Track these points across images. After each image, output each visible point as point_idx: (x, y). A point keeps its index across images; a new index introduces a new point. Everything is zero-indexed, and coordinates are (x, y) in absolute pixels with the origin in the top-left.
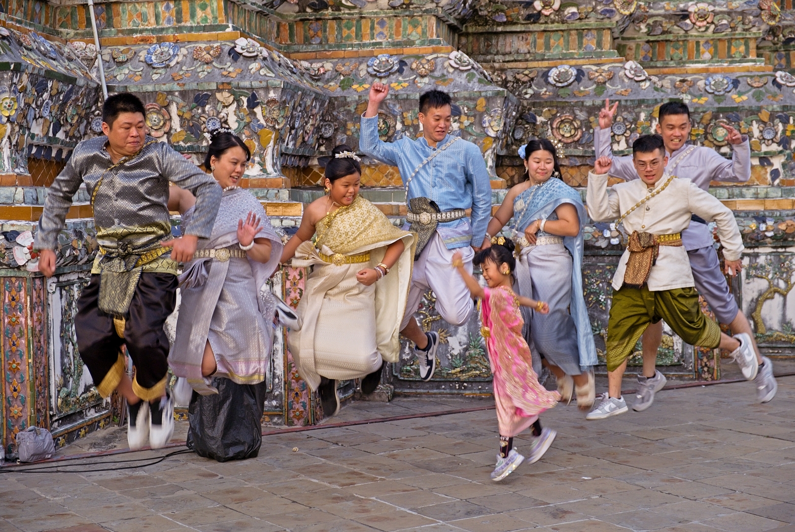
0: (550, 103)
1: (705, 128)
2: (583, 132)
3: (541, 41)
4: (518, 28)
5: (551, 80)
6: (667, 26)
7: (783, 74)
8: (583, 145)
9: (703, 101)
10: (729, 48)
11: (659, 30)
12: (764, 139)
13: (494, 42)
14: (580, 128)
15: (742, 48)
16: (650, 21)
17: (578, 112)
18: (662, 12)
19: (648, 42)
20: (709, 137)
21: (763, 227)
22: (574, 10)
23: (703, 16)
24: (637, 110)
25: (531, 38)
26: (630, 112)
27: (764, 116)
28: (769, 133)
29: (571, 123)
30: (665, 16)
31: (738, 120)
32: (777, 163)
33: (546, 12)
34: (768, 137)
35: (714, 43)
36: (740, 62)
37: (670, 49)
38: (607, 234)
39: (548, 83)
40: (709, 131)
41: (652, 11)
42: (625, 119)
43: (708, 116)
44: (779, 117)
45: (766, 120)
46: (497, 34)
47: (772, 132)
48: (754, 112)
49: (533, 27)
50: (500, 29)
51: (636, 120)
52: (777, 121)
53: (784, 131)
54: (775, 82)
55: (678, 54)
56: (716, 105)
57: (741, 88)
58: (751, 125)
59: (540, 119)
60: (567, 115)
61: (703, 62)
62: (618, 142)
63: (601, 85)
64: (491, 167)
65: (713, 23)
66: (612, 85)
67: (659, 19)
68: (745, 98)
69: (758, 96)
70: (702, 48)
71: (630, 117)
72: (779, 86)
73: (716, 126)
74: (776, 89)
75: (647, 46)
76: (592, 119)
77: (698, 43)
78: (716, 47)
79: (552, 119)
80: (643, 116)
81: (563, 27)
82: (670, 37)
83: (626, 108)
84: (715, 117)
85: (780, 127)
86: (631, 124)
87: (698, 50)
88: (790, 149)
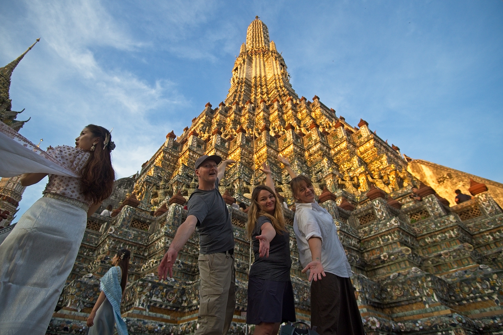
0: (390, 284)
1: (460, 288)
2: (403, 292)
3: (389, 268)
4: (381, 266)
5: (391, 278)
6: (437, 260)
7: (482, 265)
8: (405, 296)
9: (455, 279)
10: (462, 263)
11: (435, 262)
12: (484, 288)
13: (376, 272)
14: (402, 290)
15: (466, 261)
16: (431, 259)
17: (399, 285)
18: (433, 256)
19: (434, 266)
20: (463, 291)
21: (496, 321)
22: (393, 257)
23: (446, 254)
24: (417, 280)
25: (386, 268)
26: (415, 282)
27: (479, 280)
28: (484, 286)
29: (398, 289)
30: (434, 257)
31: (470, 283)
32: (495, 297)
33: (385, 259)
34: (485, 287)
35: (456, 262)
36: (467, 265)
37: (442, 267)
38: (418, 325)
39: (390, 279)
40: (462, 289)
41: (430, 257)
42: (414, 284)
43: (458, 284)
44: (485, 279)
45: (480, 281)
46: (376, 269)
47: (485, 285)
48: (474, 279)
49: (385, 265)
50: (376, 267)
51: (418, 284)
52: (485, 281)
53: (490, 284)
54: (480, 268)
55: (446, 268)
56: (460, 279)
57: (468, 273)
58: (476, 284)
59: (389, 290)
60: (396, 287)
61: (455, 268)
62: (416, 293)
63: (405, 276)
64: (361, 302)
65: (450, 255)
66: (409, 275)
67: (433, 258)
68: (470, 275)
69: (475, 274)
70: (453, 265)
71: (415, 283)
72: (481, 269)
73: (463, 287)
74: (481, 270)
75: (435, 268)
76: (404, 286)
77: (451, 263)
78: (457, 263)
79: (392, 289)
80: (420, 282)
81: (393, 263)
82: (440, 263)
83: (413, 280)
84: (461, 283)
85: (488, 283)
86: (417, 285)
87: (452, 265)
88: (497, 290)
